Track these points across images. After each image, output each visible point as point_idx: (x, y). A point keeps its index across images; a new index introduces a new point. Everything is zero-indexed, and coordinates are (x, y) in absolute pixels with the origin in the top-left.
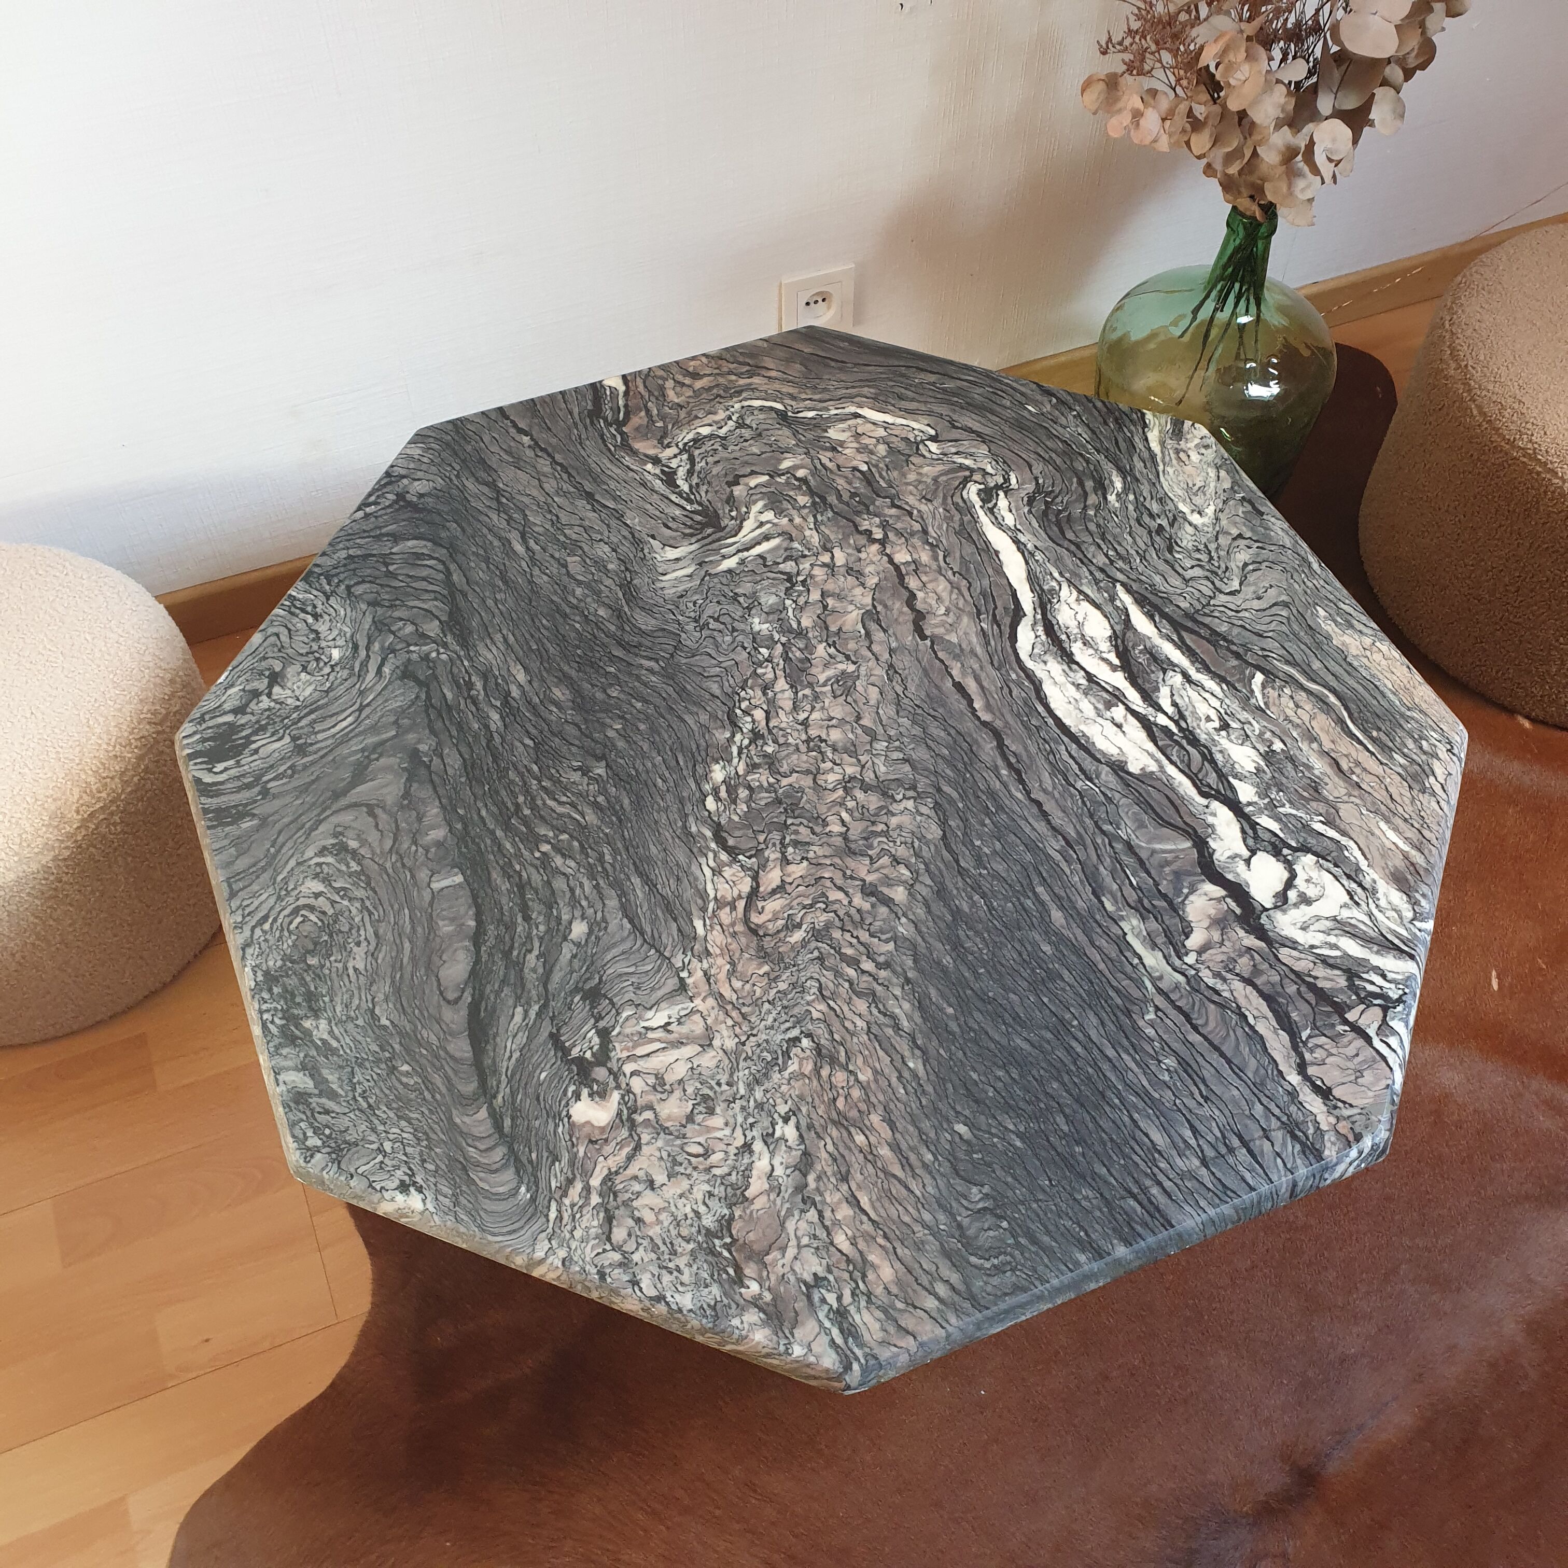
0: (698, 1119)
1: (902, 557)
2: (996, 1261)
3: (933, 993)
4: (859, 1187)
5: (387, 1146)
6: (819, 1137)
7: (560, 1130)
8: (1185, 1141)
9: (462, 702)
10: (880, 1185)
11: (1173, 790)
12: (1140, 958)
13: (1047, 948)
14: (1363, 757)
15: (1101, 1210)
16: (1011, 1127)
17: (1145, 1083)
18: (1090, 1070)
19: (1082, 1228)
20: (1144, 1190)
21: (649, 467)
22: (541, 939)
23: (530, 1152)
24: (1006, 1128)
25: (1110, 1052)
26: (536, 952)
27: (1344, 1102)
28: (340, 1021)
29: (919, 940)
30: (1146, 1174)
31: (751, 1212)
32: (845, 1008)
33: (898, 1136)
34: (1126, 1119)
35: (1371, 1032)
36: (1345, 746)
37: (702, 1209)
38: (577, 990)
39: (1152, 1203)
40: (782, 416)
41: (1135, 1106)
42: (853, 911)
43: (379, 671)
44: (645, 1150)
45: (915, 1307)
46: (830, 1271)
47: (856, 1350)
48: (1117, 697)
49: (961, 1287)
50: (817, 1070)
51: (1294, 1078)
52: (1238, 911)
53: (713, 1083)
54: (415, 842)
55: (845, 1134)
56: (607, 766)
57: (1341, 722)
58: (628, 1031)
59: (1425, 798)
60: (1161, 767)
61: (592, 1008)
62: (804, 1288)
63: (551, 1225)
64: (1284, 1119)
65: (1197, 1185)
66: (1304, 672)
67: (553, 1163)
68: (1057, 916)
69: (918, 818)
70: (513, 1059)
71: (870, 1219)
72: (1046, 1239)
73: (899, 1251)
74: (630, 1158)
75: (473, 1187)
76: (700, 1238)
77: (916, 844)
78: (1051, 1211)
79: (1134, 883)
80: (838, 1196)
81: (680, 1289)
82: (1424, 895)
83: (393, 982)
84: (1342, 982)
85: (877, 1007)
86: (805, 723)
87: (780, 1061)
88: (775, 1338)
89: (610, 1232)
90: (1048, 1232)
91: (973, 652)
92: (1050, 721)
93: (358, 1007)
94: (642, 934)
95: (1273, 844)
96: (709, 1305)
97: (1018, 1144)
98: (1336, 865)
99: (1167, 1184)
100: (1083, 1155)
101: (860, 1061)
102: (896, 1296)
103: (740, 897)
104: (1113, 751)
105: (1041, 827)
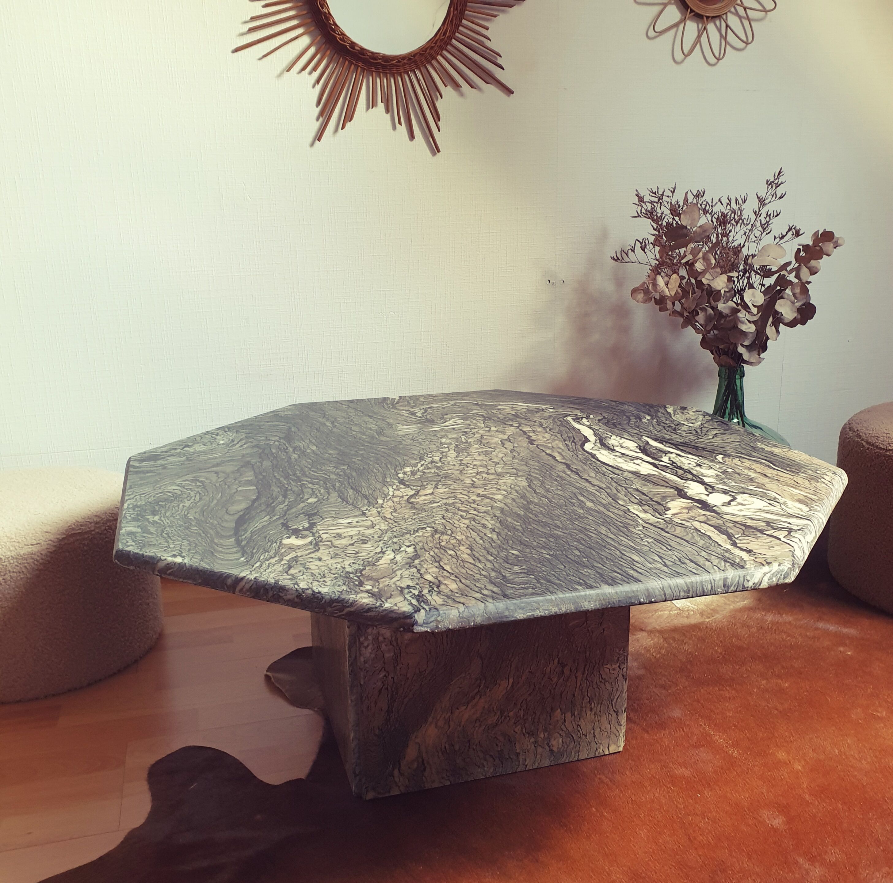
0: (355, 544)
1: (526, 429)
2: (523, 586)
3: (509, 520)
4: (445, 564)
5: (172, 546)
6: (427, 551)
7: (274, 545)
8: (654, 560)
9: (280, 452)
10: (458, 564)
11: (666, 478)
12: (637, 515)
13: (582, 511)
14: (780, 473)
15: (595, 575)
16: (545, 552)
17: (633, 545)
18: (598, 540)
19: (580, 579)
20: (625, 572)
21: (404, 412)
22: (289, 502)
23: (253, 550)
24: (542, 553)
25: (612, 536)
26: (286, 504)
27: (761, 554)
28: (167, 517)
29: (506, 507)
30: (627, 567)
31: (376, 569)
32: (456, 522)
33: (474, 552)
34: (618, 553)
35: (781, 537)
36: (769, 472)
37: (347, 566)
38: (303, 513)
39: (628, 575)
40: (477, 404)
41: (625, 551)
42: (470, 500)
43: (242, 446)
44: (320, 551)
45: (467, 596)
46: (417, 584)
47: (425, 606)
48: (637, 458)
49: (500, 592)
50: (433, 536)
51: (729, 547)
52: (700, 506)
53: (370, 537)
54: (235, 480)
55: (442, 551)
56: (349, 466)
57: (769, 466)
58: (326, 523)
59: (818, 484)
60: (660, 473)
61: (309, 517)
62: (399, 589)
63: (254, 568)
64: (721, 557)
65: (660, 571)
66: (748, 456)
67: (265, 553)
68: (589, 504)
69: (516, 481)
70: (257, 528)
71: (448, 572)
72: (558, 582)
73: (463, 581)
74: (310, 553)
75: (215, 557)
76: (342, 574)
77: (512, 486)
78: (563, 574)
79: (638, 498)
80: (431, 566)
81: (322, 586)
82: (816, 505)
83: (202, 509)
84: (764, 524)
85: (475, 522)
86: (461, 460)
87: (412, 533)
88: (375, 601)
89: (289, 570)
90: (559, 579)
91: (559, 448)
92: (598, 462)
93: (179, 514)
94: (347, 502)
95: (724, 492)
96: (338, 591)
97: (548, 556)
98: (761, 497)
99: (639, 570)
100: (588, 561)
101: (459, 534)
102: (457, 593)
103: (407, 495)
104: (633, 470)
105: (587, 484)
